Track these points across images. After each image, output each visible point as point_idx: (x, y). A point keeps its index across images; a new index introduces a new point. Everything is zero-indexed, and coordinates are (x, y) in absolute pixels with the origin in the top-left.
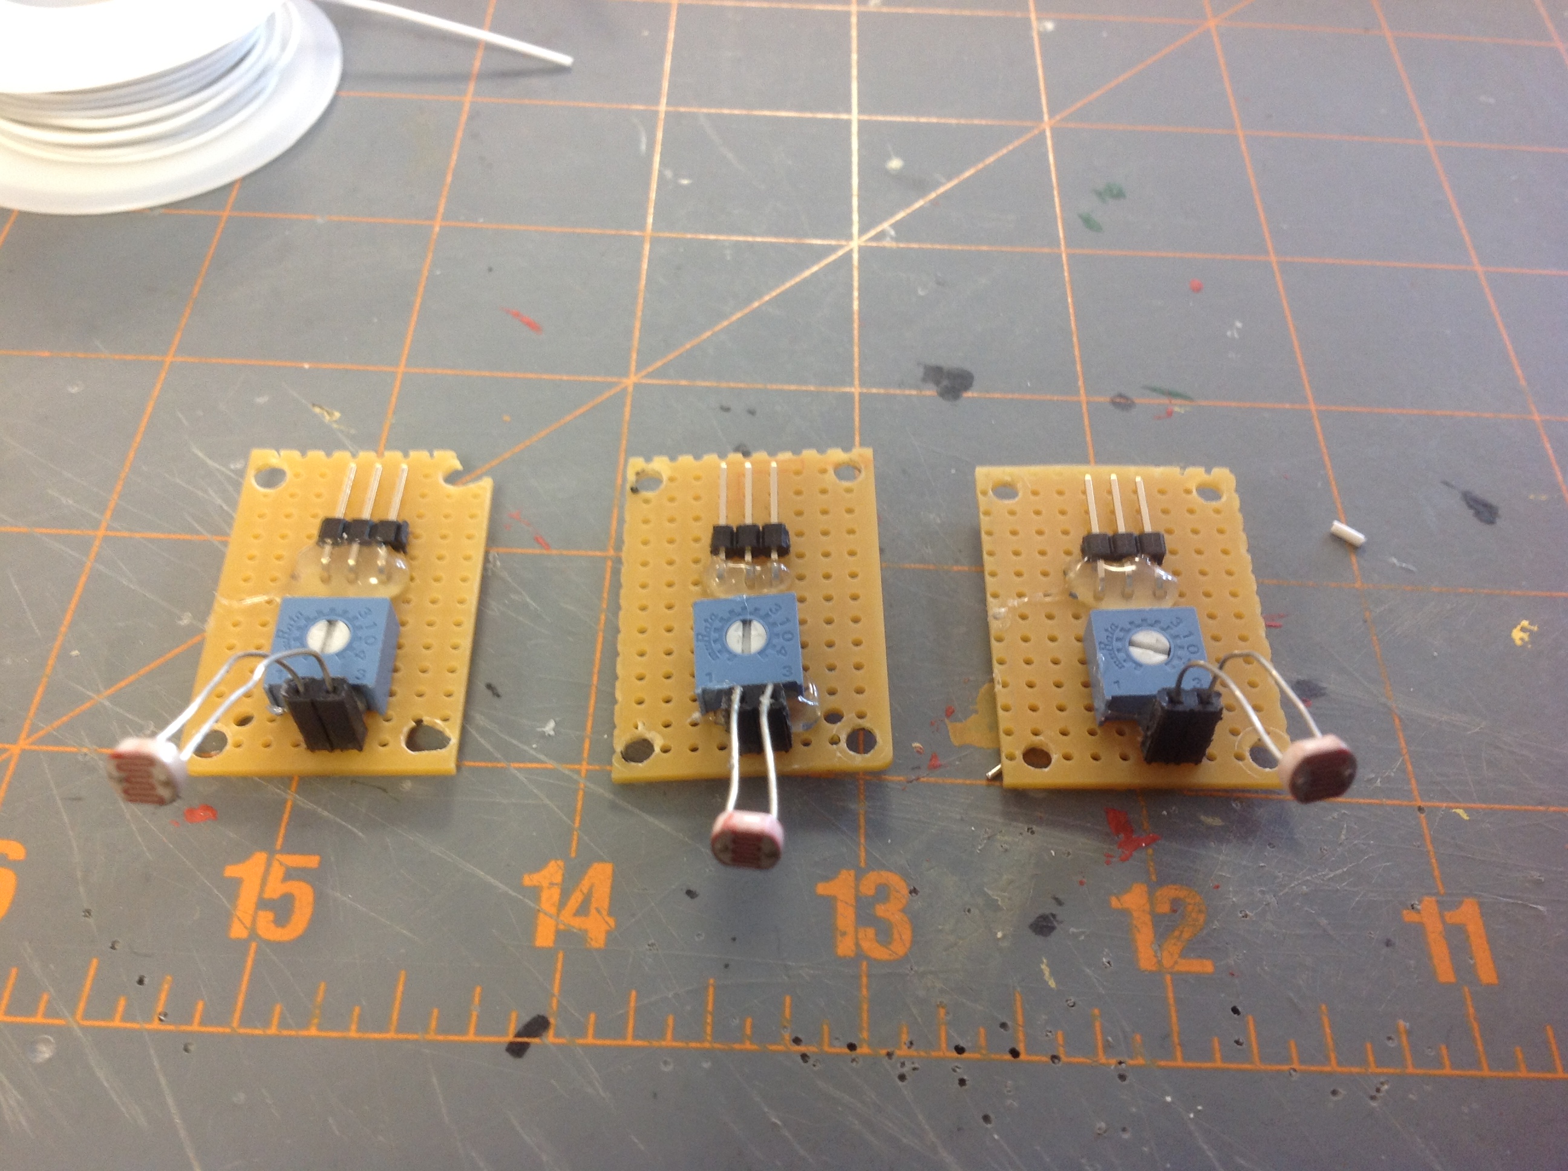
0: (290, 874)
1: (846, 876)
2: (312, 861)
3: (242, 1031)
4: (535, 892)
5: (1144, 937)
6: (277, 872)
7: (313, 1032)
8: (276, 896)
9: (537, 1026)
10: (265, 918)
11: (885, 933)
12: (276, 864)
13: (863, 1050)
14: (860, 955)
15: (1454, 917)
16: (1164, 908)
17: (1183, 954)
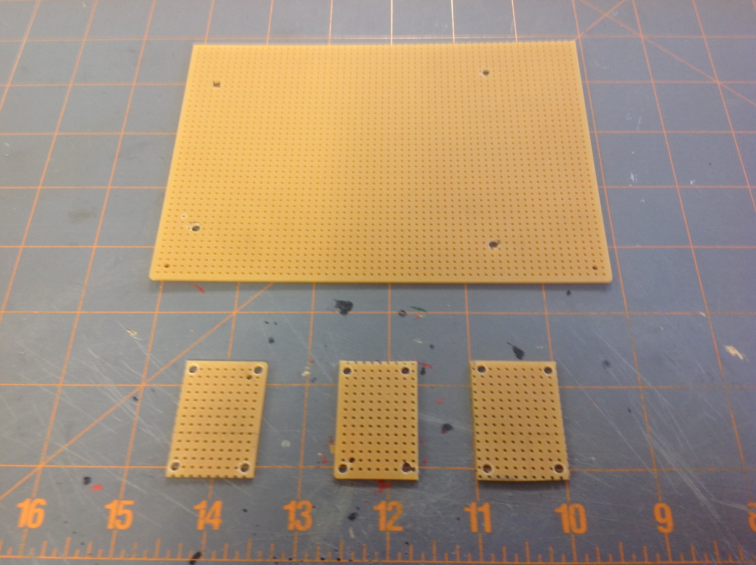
0: (125, 507)
1: (293, 503)
2: (131, 503)
3: (113, 559)
4: (197, 511)
5: (383, 519)
6: (121, 507)
7: (134, 558)
8: (121, 515)
9: (198, 555)
10: (118, 522)
11: (303, 521)
12: (121, 504)
13: (294, 560)
14: (296, 530)
15: (480, 509)
16: (390, 509)
17: (394, 525)
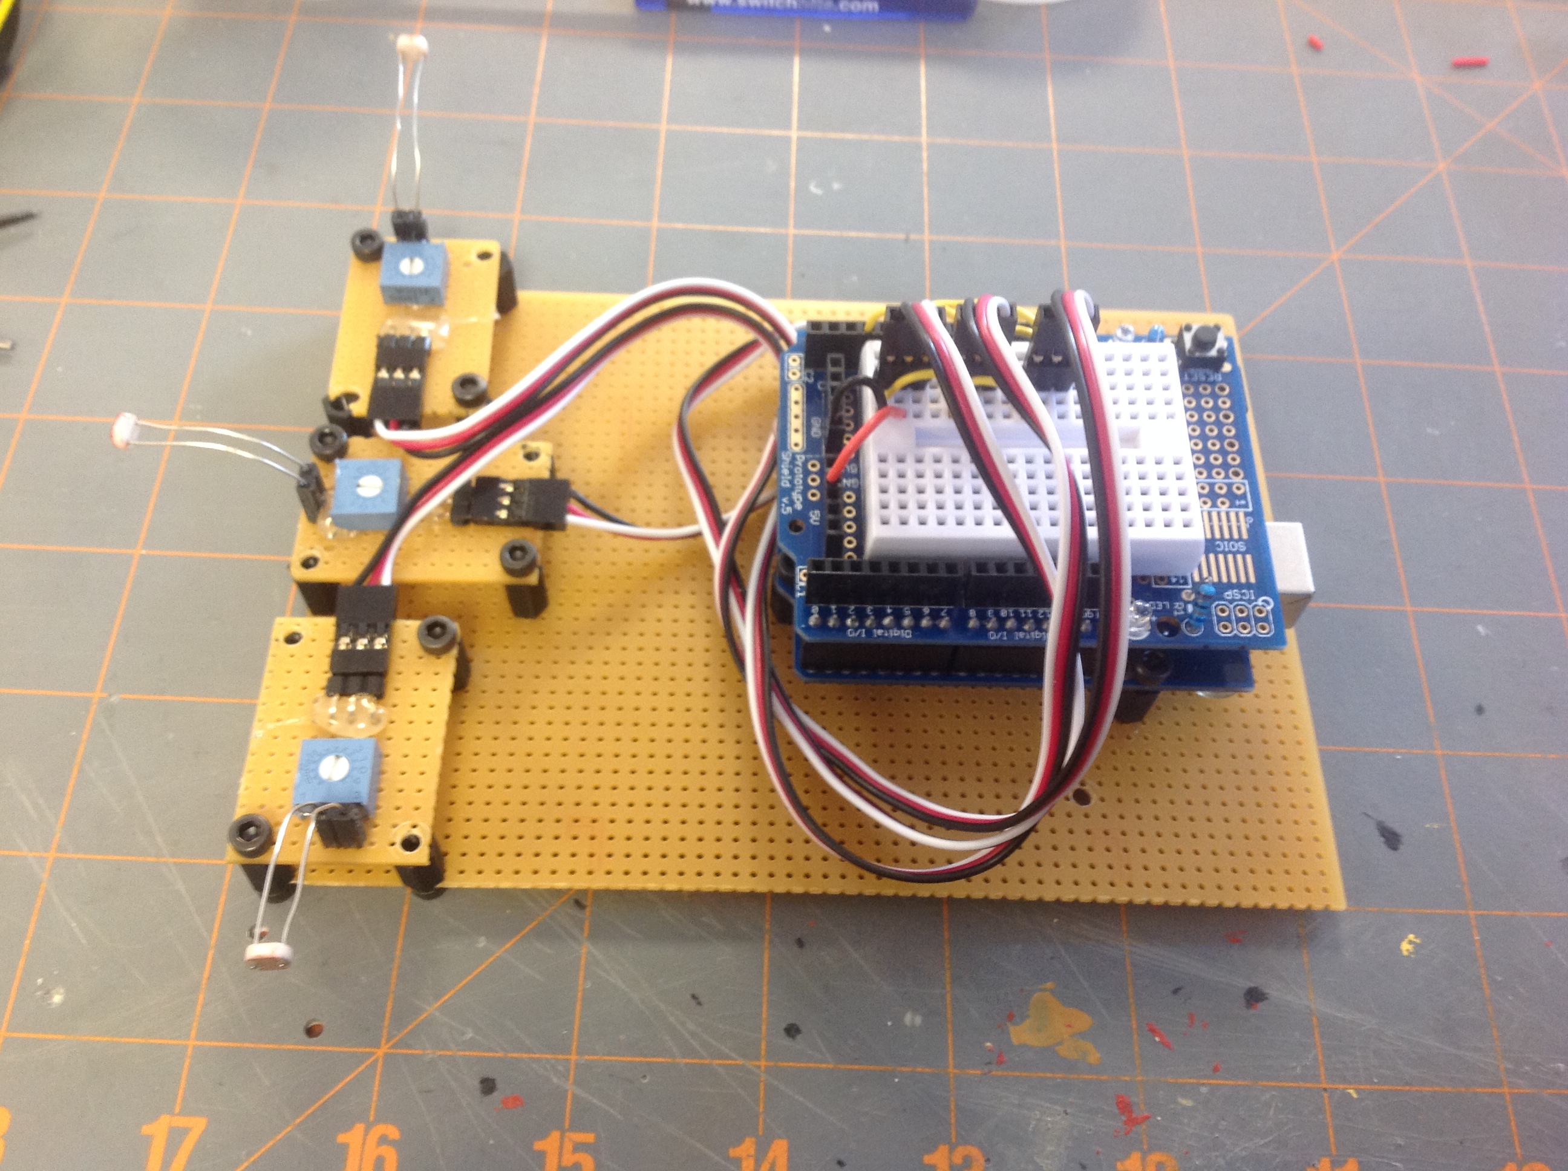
0: (578, 1147)
1: (943, 1149)
2: (589, 1138)
4: (738, 1162)
6: (568, 1146)
8: (570, 1164)
12: (566, 1140)
16: (1151, 1170)
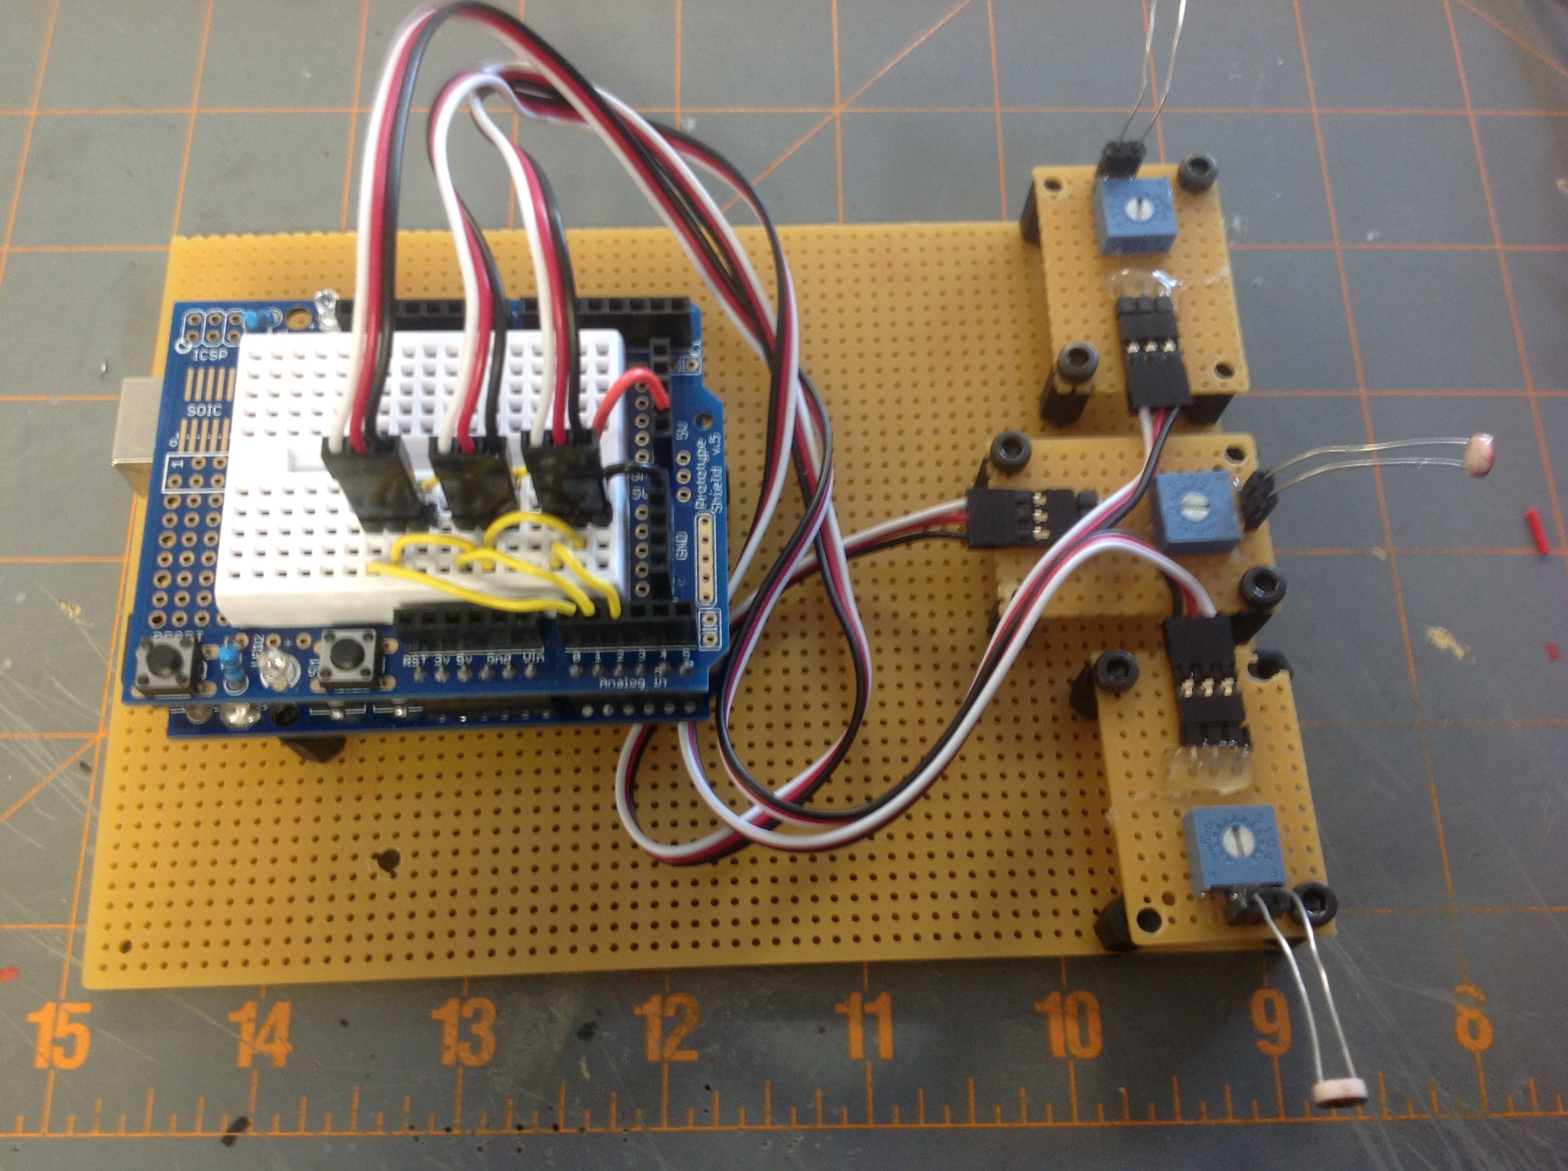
0: (72, 1018)
1: (452, 1006)
2: (85, 1008)
3: (51, 1135)
4: (237, 1027)
5: (654, 1034)
6: (63, 1017)
7: (95, 1134)
8: (63, 1035)
9: (241, 1124)
10: (58, 1052)
11: (476, 1044)
12: (62, 1011)
13: (456, 1132)
14: (458, 1063)
15: (870, 1008)
16: (671, 1012)
17: (679, 1048)
